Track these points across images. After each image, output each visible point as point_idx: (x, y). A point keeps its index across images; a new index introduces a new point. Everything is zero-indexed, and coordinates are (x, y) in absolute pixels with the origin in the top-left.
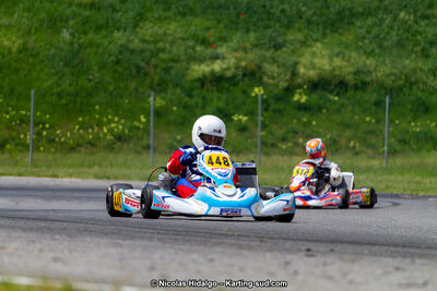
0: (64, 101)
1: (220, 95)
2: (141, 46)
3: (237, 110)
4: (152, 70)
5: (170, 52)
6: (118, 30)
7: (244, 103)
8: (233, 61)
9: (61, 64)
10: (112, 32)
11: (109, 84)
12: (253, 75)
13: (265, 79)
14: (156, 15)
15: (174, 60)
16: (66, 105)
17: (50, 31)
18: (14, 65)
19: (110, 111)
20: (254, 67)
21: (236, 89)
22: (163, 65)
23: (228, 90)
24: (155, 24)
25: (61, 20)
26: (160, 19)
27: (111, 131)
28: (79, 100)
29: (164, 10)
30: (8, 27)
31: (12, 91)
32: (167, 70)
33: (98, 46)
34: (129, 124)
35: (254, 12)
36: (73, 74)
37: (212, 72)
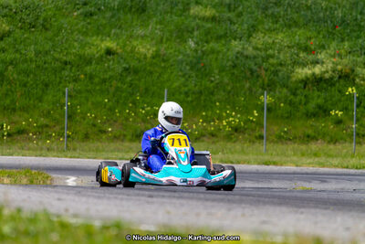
0: (190, 99)
1: (319, 93)
2: (255, 53)
3: (335, 106)
4: (263, 72)
5: (278, 58)
6: (235, 40)
7: (340, 101)
8: (330, 65)
9: (188, 68)
10: (230, 40)
11: (228, 84)
12: (347, 77)
13: (357, 80)
14: (267, 27)
15: (281, 65)
16: (192, 102)
17: (178, 40)
18: (148, 68)
19: (228, 107)
20: (348, 71)
21: (333, 89)
22: (272, 69)
23: (326, 90)
24: (265, 34)
25: (188, 31)
26: (270, 30)
27: (229, 123)
28: (203, 98)
29: (273, 23)
30: (143, 37)
31: (147, 90)
32: (276, 73)
33: (218, 52)
34: (244, 118)
35: (348, 24)
36: (197, 76)
37: (314, 74)
